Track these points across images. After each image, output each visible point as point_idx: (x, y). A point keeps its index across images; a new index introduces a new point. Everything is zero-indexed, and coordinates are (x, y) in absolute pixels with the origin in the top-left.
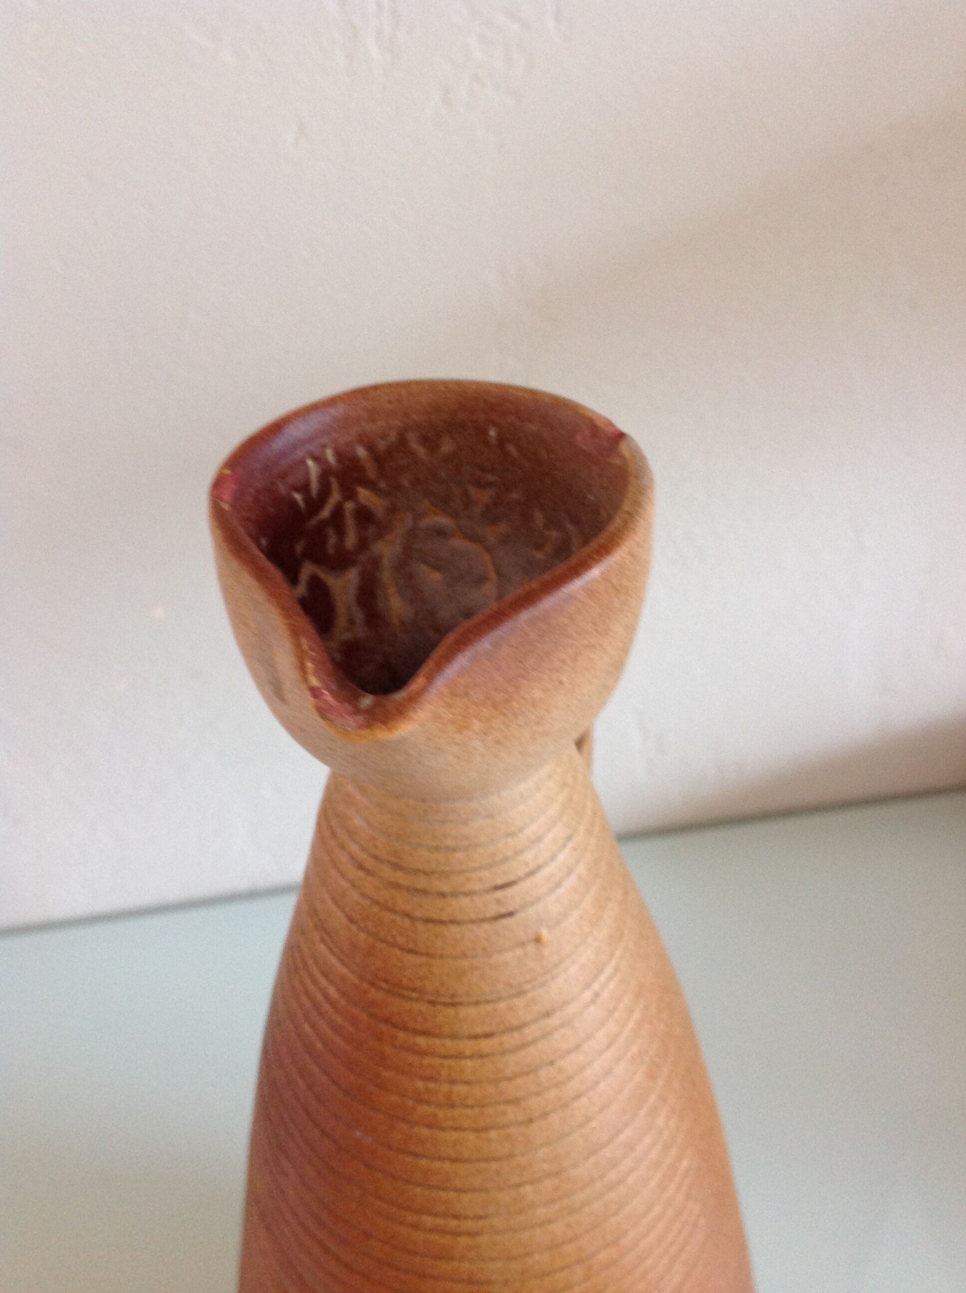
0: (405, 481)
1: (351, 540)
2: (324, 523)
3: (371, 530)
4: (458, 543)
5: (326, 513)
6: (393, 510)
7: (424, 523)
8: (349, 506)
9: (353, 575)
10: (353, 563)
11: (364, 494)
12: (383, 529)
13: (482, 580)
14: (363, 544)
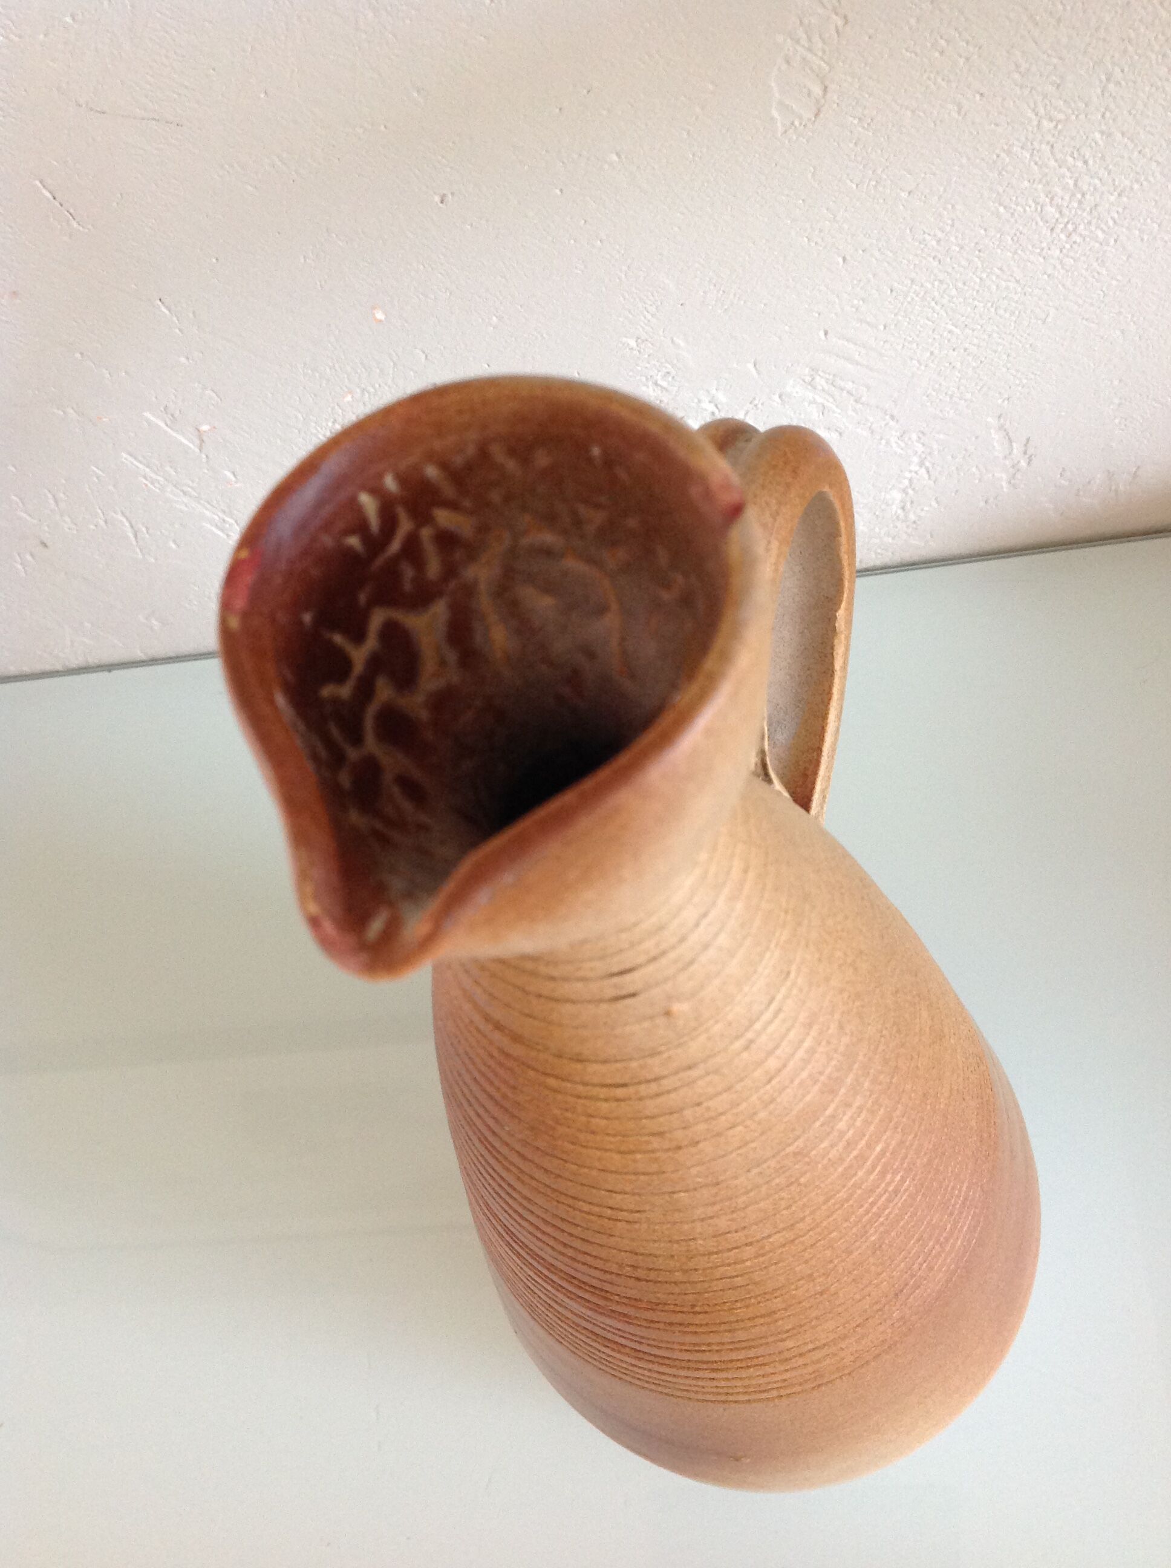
0: (495, 496)
1: (434, 568)
2: (396, 559)
3: (458, 555)
4: (572, 564)
5: (395, 546)
6: (483, 529)
7: (525, 541)
8: (426, 533)
9: (440, 609)
10: (440, 594)
11: (444, 517)
12: (472, 551)
13: (601, 610)
14: (450, 571)
